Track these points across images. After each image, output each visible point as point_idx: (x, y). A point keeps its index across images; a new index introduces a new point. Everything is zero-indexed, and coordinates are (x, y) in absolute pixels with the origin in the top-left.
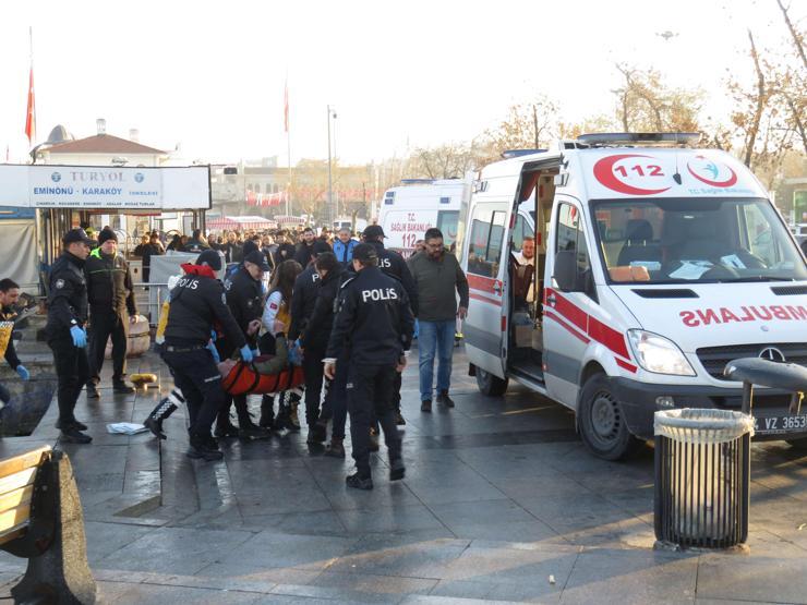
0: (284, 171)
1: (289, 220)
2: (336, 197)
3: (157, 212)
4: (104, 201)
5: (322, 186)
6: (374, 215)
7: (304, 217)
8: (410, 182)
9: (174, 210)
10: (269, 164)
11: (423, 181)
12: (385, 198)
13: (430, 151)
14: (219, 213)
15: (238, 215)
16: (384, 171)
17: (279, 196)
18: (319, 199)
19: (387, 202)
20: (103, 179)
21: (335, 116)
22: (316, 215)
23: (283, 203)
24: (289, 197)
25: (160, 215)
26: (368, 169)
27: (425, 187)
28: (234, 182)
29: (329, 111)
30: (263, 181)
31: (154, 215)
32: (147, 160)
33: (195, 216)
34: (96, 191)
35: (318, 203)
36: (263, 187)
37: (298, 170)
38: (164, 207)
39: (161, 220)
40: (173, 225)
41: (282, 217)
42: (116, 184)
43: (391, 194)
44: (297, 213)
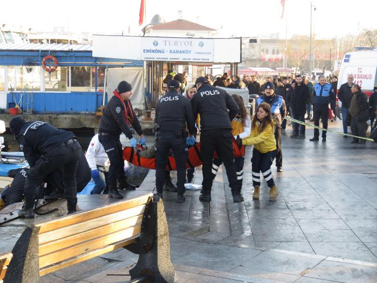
0: (283, 41)
1: (286, 71)
2: (314, 58)
3: (210, 64)
4: (181, 57)
5: (305, 50)
6: (336, 68)
7: (294, 69)
8: (360, 49)
9: (220, 63)
10: (275, 37)
11: (368, 49)
12: (344, 58)
13: (372, 30)
14: (244, 66)
15: (255, 67)
16: (343, 43)
17: (280, 56)
18: (303, 58)
19: (345, 61)
20: (181, 45)
21: (315, 9)
22: (301, 68)
23: (282, 60)
24: (286, 57)
25: (212, 66)
26: (333, 41)
27: (369, 52)
28: (254, 48)
29: (311, 6)
30: (271, 47)
31: (209, 66)
32: (205, 34)
33: (231, 67)
34: (177, 52)
35: (303, 61)
36: (270, 51)
37: (291, 41)
38: (215, 62)
39: (211, 69)
40: (218, 72)
41: (280, 69)
42: (189, 48)
43: (349, 56)
44: (289, 66)
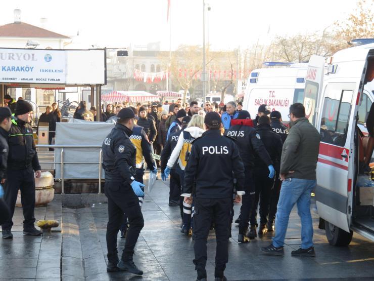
0: (165, 54)
1: (170, 95)
2: (209, 76)
3: (61, 87)
4: (19, 77)
5: (197, 66)
6: (239, 91)
7: (181, 92)
8: (272, 64)
9: (76, 85)
10: (154, 48)
11: (282, 64)
12: (250, 77)
13: (288, 38)
14: (111, 88)
15: (127, 90)
16: (248, 55)
17: (161, 75)
18: (194, 78)
19: (251, 81)
20: (19, 59)
21: (209, 9)
22: (191, 91)
23: (164, 80)
24: (169, 76)
25: (64, 89)
26: (236, 53)
27: (284, 68)
28: (124, 62)
29: (204, 4)
30: (148, 62)
31: (60, 89)
32: (54, 43)
33: (92, 90)
34: (13, 69)
35: (193, 81)
36: (148, 67)
37: (178, 54)
38: (68, 83)
39: (64, 93)
40: (74, 97)
41: (163, 92)
42: (30, 63)
43: (256, 75)
44: (175, 89)
